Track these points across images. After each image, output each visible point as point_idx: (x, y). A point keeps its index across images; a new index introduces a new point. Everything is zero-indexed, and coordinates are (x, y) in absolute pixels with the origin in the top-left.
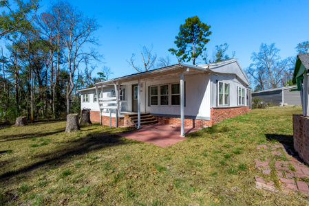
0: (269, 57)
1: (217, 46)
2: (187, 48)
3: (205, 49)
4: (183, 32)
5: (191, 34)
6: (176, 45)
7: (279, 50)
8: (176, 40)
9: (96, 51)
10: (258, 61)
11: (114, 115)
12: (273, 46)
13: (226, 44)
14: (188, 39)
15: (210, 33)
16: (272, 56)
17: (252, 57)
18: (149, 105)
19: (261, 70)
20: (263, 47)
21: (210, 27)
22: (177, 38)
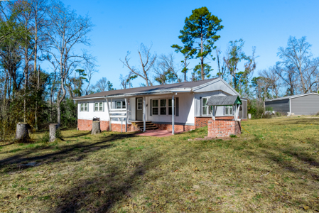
0: (299, 54)
1: (231, 42)
2: (194, 44)
3: (215, 47)
4: (189, 26)
5: (199, 27)
6: (180, 40)
7: (310, 46)
8: (181, 35)
9: (88, 53)
10: (286, 58)
11: (124, 123)
12: (303, 39)
13: (241, 40)
14: (194, 34)
15: (222, 27)
16: (302, 52)
17: (278, 53)
18: (151, 115)
19: (291, 70)
20: (292, 41)
21: (221, 21)
22: (181, 32)
